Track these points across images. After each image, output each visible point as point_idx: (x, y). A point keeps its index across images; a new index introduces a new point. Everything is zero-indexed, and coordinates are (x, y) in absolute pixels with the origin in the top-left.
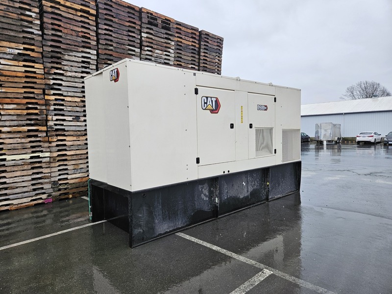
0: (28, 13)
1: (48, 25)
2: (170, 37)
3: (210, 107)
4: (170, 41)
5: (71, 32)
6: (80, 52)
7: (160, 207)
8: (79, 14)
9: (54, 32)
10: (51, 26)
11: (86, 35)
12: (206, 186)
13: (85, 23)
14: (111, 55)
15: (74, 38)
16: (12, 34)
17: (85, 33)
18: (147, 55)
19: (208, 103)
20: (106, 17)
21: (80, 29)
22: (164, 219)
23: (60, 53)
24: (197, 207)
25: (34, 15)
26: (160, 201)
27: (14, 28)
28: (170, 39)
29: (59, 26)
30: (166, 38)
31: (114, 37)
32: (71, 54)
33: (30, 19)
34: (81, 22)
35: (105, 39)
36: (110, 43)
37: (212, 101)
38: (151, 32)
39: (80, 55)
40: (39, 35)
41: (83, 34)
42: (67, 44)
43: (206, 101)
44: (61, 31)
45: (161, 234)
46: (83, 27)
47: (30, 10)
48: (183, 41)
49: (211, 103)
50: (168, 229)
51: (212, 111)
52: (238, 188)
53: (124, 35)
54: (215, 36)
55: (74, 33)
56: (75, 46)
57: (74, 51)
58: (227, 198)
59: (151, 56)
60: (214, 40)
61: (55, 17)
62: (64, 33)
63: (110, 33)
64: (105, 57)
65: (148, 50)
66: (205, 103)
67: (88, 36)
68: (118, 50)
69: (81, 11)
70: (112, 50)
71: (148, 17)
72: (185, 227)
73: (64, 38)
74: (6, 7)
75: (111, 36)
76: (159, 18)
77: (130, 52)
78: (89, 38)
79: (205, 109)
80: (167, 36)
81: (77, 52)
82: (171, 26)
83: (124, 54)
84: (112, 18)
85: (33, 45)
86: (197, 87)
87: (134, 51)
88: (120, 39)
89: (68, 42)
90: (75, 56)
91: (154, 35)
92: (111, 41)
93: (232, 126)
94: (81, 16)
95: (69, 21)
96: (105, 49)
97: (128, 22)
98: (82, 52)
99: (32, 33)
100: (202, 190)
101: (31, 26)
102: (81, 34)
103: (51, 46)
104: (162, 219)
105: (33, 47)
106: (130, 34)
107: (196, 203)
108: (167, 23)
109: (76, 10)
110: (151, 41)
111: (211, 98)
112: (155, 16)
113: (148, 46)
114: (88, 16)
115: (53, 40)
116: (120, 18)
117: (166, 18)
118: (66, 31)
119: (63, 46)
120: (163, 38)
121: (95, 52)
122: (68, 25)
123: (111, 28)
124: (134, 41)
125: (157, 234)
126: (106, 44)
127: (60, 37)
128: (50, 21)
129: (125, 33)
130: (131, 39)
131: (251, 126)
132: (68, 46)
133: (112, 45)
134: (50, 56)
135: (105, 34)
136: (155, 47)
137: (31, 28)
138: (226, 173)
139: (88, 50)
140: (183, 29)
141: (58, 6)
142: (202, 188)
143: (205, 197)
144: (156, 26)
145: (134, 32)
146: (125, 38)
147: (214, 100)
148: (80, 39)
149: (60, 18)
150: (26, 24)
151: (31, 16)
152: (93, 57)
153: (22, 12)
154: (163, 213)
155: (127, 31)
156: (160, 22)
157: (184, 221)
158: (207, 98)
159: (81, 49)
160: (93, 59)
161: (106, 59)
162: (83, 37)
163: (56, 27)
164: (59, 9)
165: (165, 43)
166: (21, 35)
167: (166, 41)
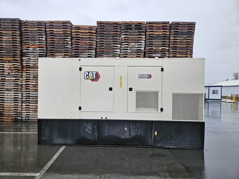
0: (67, 40)
1: (74, 43)
2: (141, 33)
3: (91, 78)
4: (141, 36)
5: (84, 44)
6: (87, 52)
7: (57, 130)
8: (88, 34)
9: (76, 46)
10: (75, 43)
11: (91, 44)
12: (90, 124)
13: (91, 38)
14: (103, 51)
15: (85, 46)
16: (60, 49)
17: (90, 43)
18: (124, 47)
19: (90, 75)
20: (100, 32)
21: (88, 42)
22: (59, 136)
23: (78, 54)
24: (82, 135)
25: (69, 40)
26: (57, 127)
27: (61, 47)
28: (141, 35)
29: (79, 42)
30: (138, 35)
31: (105, 42)
32: (83, 54)
33: (67, 42)
34: (89, 38)
35: (100, 44)
36: (102, 45)
37: (93, 74)
38: (127, 33)
39: (87, 54)
40: (70, 48)
41: (90, 44)
42: (81, 50)
43: (87, 74)
44: (79, 45)
45: (56, 144)
46: (90, 40)
47: (67, 38)
48: (154, 33)
49: (92, 75)
50: (61, 142)
51: (93, 80)
52: (119, 131)
53: (110, 39)
54: (186, 22)
55: (85, 44)
56: (85, 50)
57: (84, 52)
58: (108, 135)
59: (128, 47)
60: (185, 26)
61: (77, 38)
62: (80, 45)
63: (103, 40)
64: (100, 52)
65: (125, 44)
66: (87, 75)
67: (92, 44)
68: (107, 48)
69: (89, 33)
70: (104, 49)
71: (125, 26)
72: (73, 144)
73: (80, 47)
74: (58, 39)
75: (103, 41)
76: (133, 24)
77: (114, 48)
78: (92, 45)
79: (87, 79)
80: (139, 33)
81: (86, 52)
82: (142, 26)
83: (110, 49)
84: (104, 32)
85: (68, 53)
86: (81, 67)
87: (117, 46)
88: (108, 42)
89: (82, 49)
90: (85, 55)
91: (129, 35)
92: (103, 44)
93: (111, 89)
94: (89, 35)
95: (83, 39)
96: (100, 49)
97: (113, 32)
98: (88, 52)
99: (68, 48)
100: (86, 126)
101: (67, 45)
102: (88, 44)
103: (75, 52)
104: (57, 135)
105: (68, 54)
106: (114, 38)
107: (81, 132)
108: (139, 26)
109: (87, 33)
110: (127, 39)
111: (92, 72)
112: (130, 24)
113: (125, 42)
114: (92, 34)
115: (75, 49)
116: (108, 31)
117: (138, 23)
118: (81, 44)
119: (79, 51)
120: (137, 35)
121: (94, 51)
122: (83, 41)
123: (103, 38)
124: (116, 41)
125: (55, 143)
126: (101, 46)
127: (79, 47)
128: (75, 41)
129: (111, 38)
130: (114, 40)
131: (131, 89)
132: (82, 51)
133: (104, 46)
134: (74, 56)
135: (100, 41)
136: (130, 41)
137: (67, 46)
138: (104, 118)
139: (91, 51)
140: (155, 25)
141: (78, 34)
142: (87, 125)
143: (89, 131)
144: (131, 29)
145: (116, 36)
146: (111, 40)
147: (94, 73)
148: (87, 46)
149: (79, 39)
150: (65, 44)
151: (68, 41)
152: (93, 54)
153: (65, 40)
154: (58, 133)
155: (112, 37)
156: (134, 26)
157: (72, 141)
158: (89, 72)
159: (87, 51)
160: (93, 55)
161: (100, 53)
162: (89, 45)
163: (77, 43)
164: (79, 35)
165: (138, 37)
166: (63, 50)
167: (138, 36)
